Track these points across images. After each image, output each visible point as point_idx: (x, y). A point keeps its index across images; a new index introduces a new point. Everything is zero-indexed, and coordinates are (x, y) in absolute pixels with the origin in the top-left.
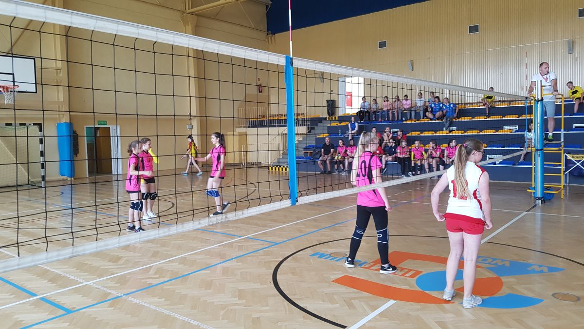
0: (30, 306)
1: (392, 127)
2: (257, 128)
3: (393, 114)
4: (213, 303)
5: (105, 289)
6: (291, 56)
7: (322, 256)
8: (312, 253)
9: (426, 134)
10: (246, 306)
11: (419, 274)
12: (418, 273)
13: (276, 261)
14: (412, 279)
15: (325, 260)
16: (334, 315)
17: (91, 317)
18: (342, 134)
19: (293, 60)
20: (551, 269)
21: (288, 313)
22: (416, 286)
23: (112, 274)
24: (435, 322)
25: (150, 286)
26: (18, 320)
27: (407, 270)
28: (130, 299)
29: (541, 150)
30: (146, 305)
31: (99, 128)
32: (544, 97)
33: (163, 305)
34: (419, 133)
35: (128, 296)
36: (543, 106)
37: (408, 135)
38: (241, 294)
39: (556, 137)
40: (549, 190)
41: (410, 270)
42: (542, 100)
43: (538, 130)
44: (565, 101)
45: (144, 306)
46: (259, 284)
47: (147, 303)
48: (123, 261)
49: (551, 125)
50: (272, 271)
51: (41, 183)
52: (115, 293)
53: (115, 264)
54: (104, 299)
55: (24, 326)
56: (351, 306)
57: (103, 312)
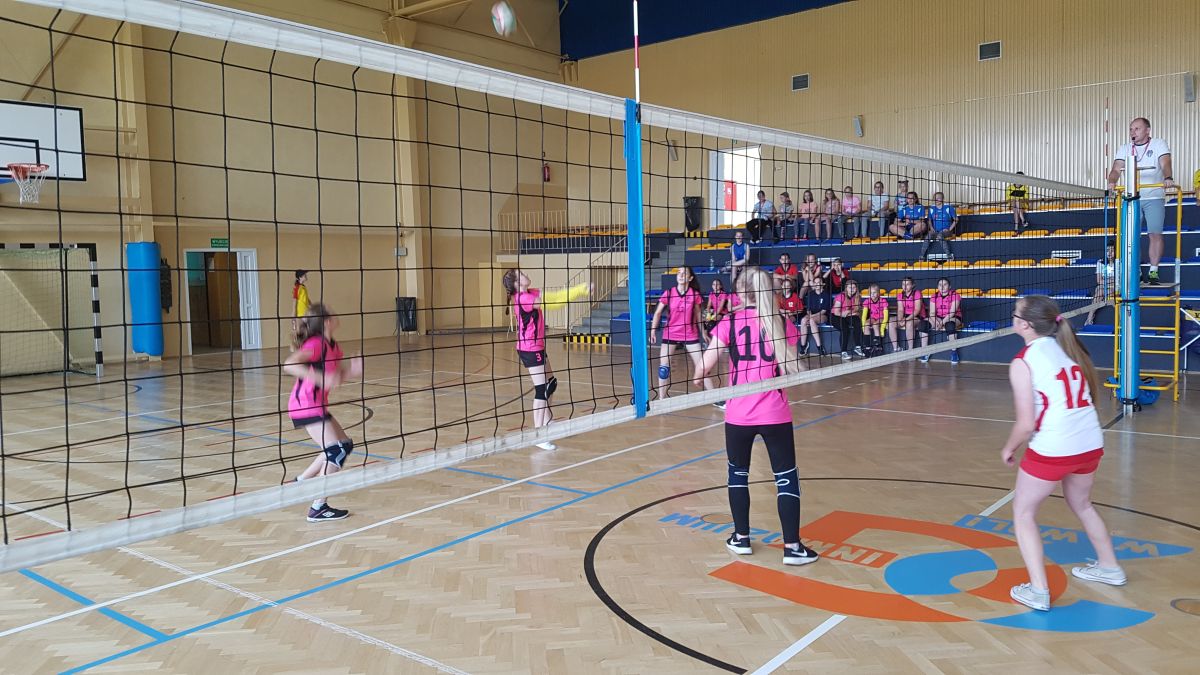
0: (79, 625)
1: (818, 253)
2: (542, 256)
3: (822, 226)
4: (464, 619)
5: (236, 590)
6: (638, 101)
7: (685, 520)
8: (665, 515)
9: (892, 267)
10: (531, 627)
11: (890, 559)
12: (889, 556)
13: (592, 532)
14: (875, 569)
15: (693, 529)
16: (718, 646)
17: (210, 648)
18: (717, 266)
19: (642, 110)
20: (1163, 550)
21: (620, 641)
22: (885, 583)
23: (248, 559)
24: (932, 661)
25: (331, 584)
26: (56, 655)
27: (865, 551)
28: (290, 611)
29: (1133, 301)
30: (323, 624)
31: (213, 253)
32: (1142, 191)
33: (359, 624)
34: (877, 265)
35: (285, 603)
36: (1139, 210)
37: (854, 269)
38: (520, 600)
39: (1166, 274)
40: (1148, 383)
41: (870, 552)
42: (1137, 196)
43: (1129, 259)
44: (1184, 200)
45: (319, 625)
46: (557, 580)
47: (325, 619)
48: (271, 531)
49: (1155, 249)
50: (582, 553)
51: (93, 366)
52: (256, 599)
53: (254, 536)
54: (233, 611)
55: (67, 669)
56: (751, 625)
57: (233, 637)
